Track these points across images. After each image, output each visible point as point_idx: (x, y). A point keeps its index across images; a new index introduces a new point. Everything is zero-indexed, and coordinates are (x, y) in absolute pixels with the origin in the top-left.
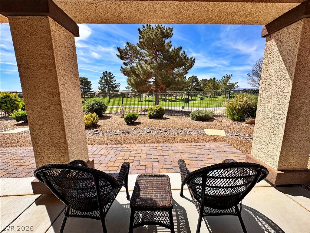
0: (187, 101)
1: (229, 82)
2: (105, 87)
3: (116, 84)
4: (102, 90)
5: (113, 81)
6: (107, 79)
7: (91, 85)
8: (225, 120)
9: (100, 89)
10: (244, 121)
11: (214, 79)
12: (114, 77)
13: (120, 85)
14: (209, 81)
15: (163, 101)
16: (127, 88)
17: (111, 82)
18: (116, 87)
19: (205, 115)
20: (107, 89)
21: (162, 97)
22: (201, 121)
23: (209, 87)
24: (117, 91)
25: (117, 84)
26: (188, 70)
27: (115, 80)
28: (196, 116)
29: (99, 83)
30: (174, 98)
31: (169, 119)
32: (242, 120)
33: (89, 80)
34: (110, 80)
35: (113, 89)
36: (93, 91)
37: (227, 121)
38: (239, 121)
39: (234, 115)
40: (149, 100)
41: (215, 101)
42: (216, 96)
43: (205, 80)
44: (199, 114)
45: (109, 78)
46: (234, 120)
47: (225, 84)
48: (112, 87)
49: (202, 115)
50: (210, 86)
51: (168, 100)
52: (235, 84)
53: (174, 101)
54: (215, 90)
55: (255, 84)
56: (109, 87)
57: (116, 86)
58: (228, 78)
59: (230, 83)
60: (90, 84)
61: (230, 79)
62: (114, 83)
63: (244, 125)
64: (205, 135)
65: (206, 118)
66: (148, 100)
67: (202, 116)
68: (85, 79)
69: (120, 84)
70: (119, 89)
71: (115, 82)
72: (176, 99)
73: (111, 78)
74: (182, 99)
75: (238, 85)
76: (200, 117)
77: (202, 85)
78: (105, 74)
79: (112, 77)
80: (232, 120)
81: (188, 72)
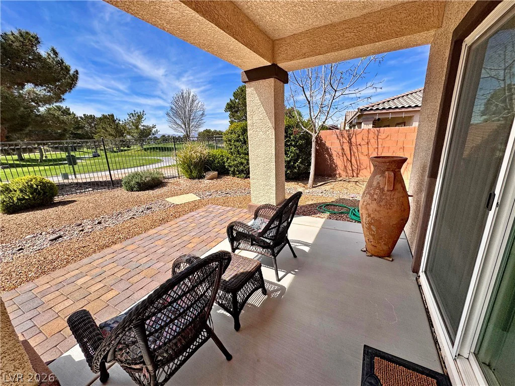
0: (72, 161)
1: (142, 124)
8: (181, 181)
10: (204, 177)
11: (112, 116)
14: (100, 119)
19: (153, 179)
22: (148, 190)
23: (106, 131)
26: (64, 92)
28: (138, 182)
30: (16, 157)
31: (75, 201)
32: (201, 177)
37: (184, 182)
38: (199, 179)
39: (191, 172)
42: (122, 148)
43: (92, 118)
44: (141, 180)
46: (192, 178)
47: (137, 127)
49: (147, 179)
50: (109, 129)
52: (153, 128)
53: (18, 166)
54: (121, 138)
55: (179, 129)
58: (138, 116)
59: (144, 126)
61: (143, 119)
63: (206, 181)
64: (175, 206)
65: (155, 183)
67: (149, 181)
72: (21, 159)
74: (44, 158)
75: (157, 130)
76: (144, 184)
77: (87, 128)
80: (190, 178)
81: (63, 97)
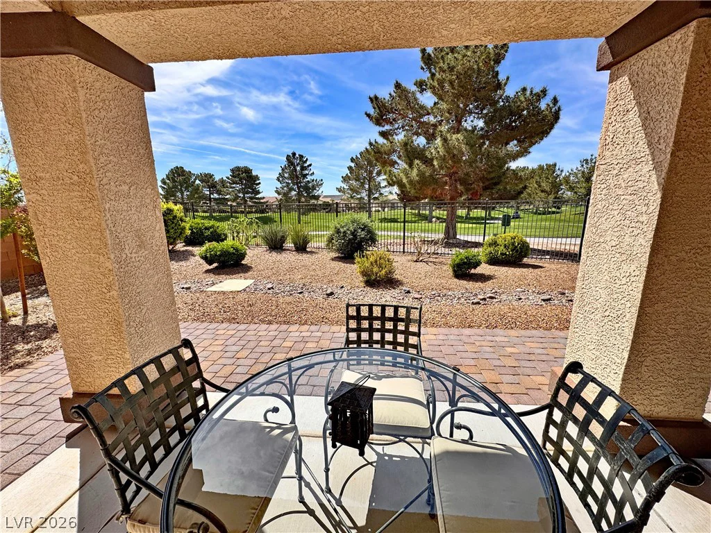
2: (291, 189)
3: (313, 181)
4: (285, 195)
5: (307, 174)
6: (296, 170)
7: (260, 183)
9: (279, 194)
12: (310, 165)
13: (322, 184)
15: (422, 220)
16: (339, 190)
17: (305, 176)
18: (314, 188)
20: (295, 193)
21: (419, 212)
24: (317, 198)
25: (316, 180)
27: (311, 172)
29: (278, 179)
31: (541, 267)
33: (254, 173)
34: (301, 174)
35: (308, 194)
36: (264, 198)
40: (389, 217)
41: (560, 221)
45: (298, 168)
48: (307, 188)
50: (544, 184)
51: (434, 220)
56: (299, 188)
57: (313, 186)
60: (258, 182)
62: (309, 178)
66: (385, 219)
68: (247, 171)
69: (322, 180)
70: (320, 192)
71: (312, 178)
73: (303, 168)
78: (291, 159)
79: (306, 165)
